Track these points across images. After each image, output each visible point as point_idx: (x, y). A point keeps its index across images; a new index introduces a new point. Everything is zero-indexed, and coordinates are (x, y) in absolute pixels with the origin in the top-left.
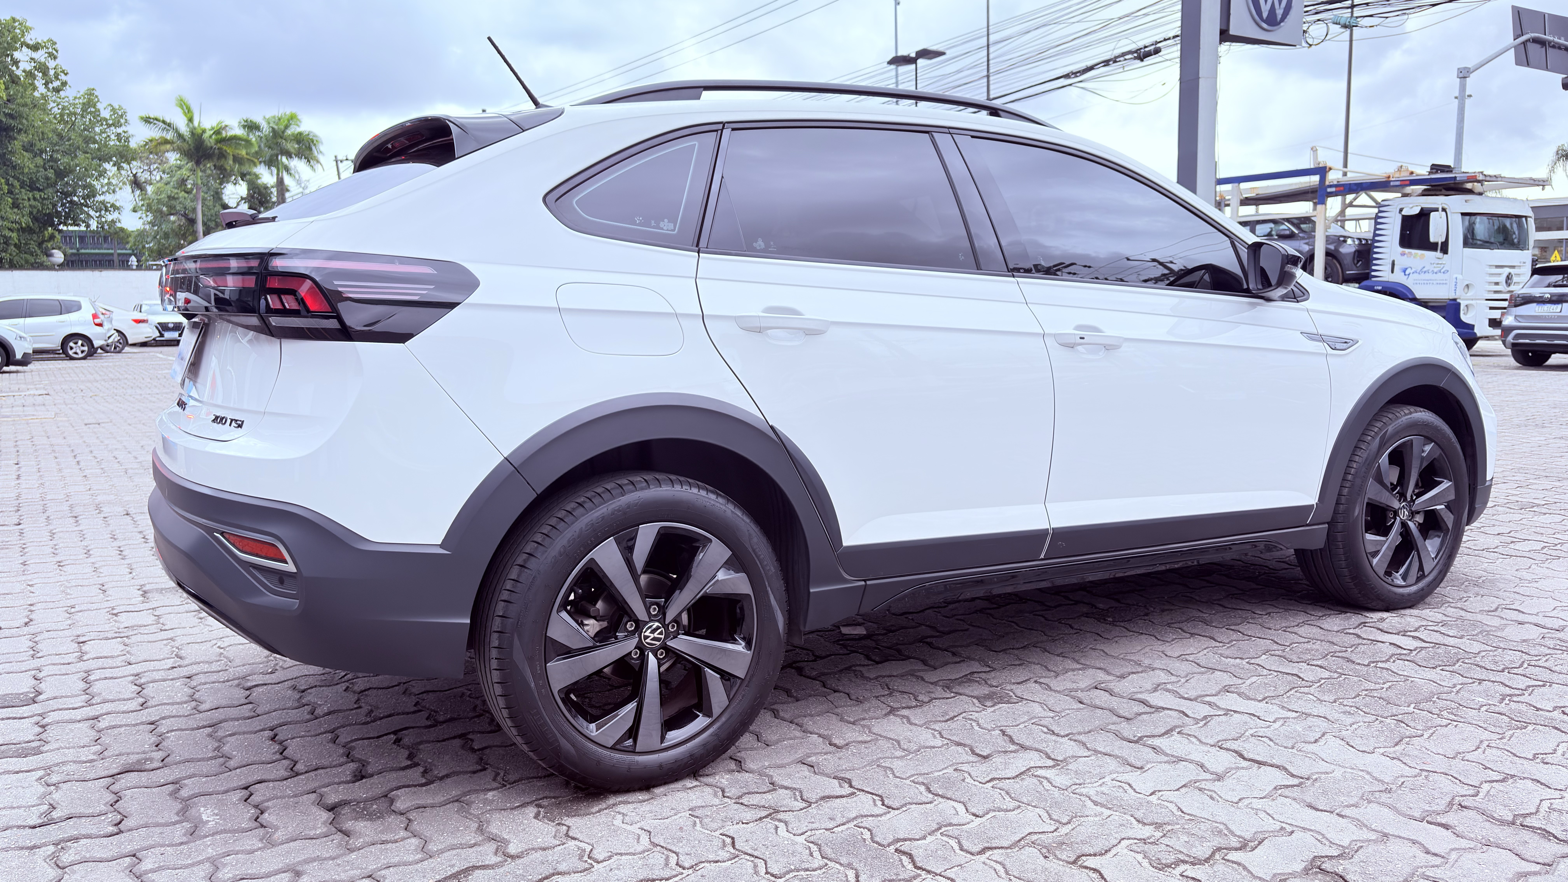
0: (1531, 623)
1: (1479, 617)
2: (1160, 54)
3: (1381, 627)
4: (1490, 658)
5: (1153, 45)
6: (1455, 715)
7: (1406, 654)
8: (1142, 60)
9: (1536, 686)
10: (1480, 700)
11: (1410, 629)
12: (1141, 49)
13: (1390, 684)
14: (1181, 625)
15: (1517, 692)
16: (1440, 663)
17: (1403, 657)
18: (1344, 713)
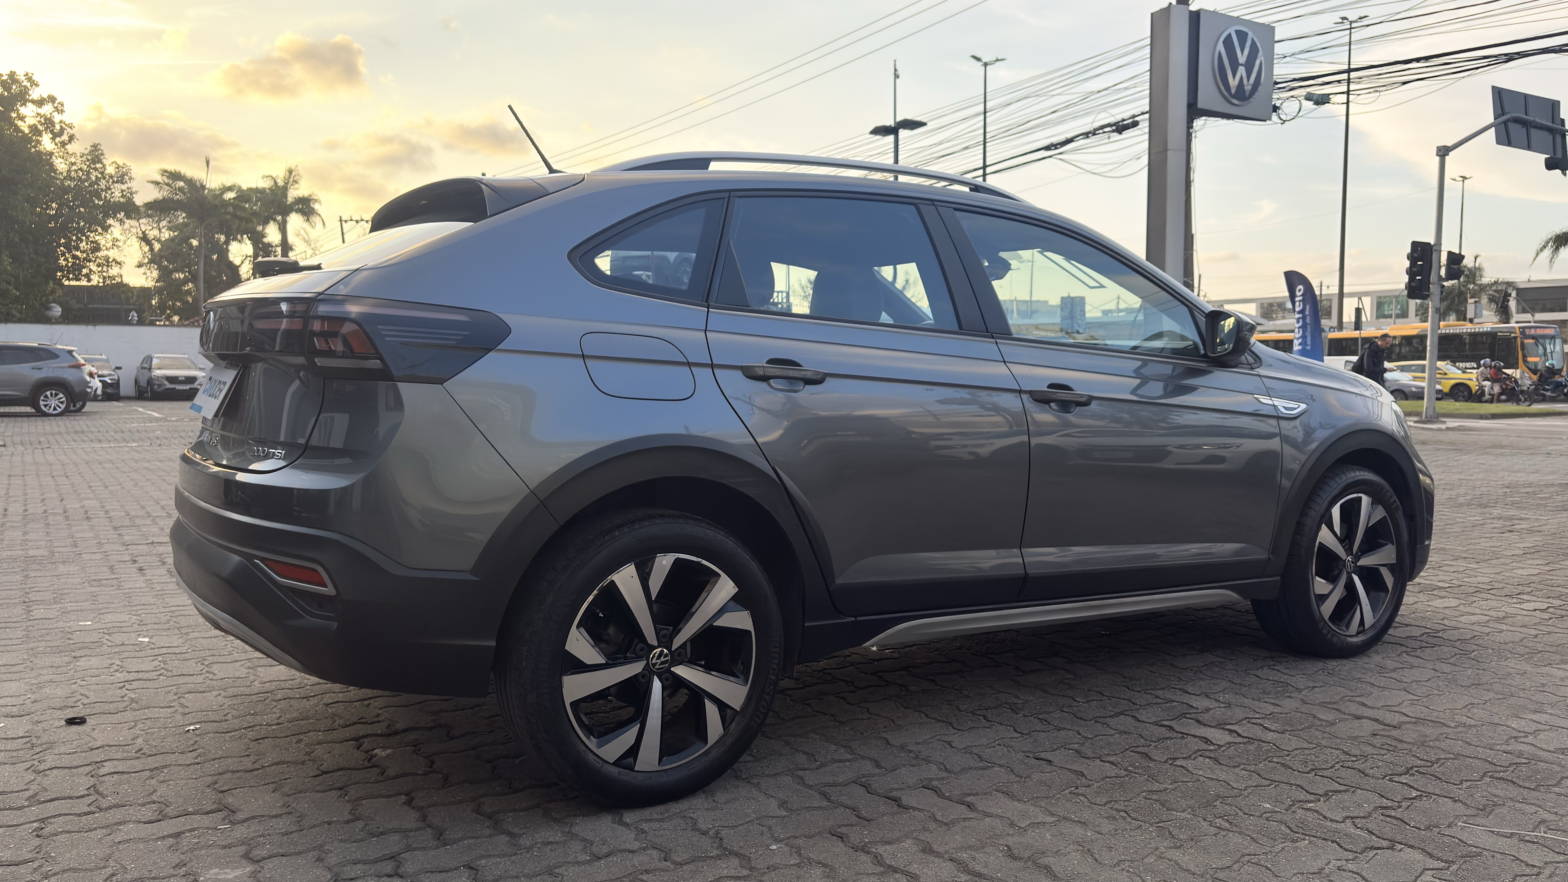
2: (1138, 127)
4: (1302, 757)
5: (1130, 118)
8: (1120, 133)
11: (1231, 722)
12: (1119, 122)
13: (1180, 784)
15: (1312, 798)
18: (1108, 818)
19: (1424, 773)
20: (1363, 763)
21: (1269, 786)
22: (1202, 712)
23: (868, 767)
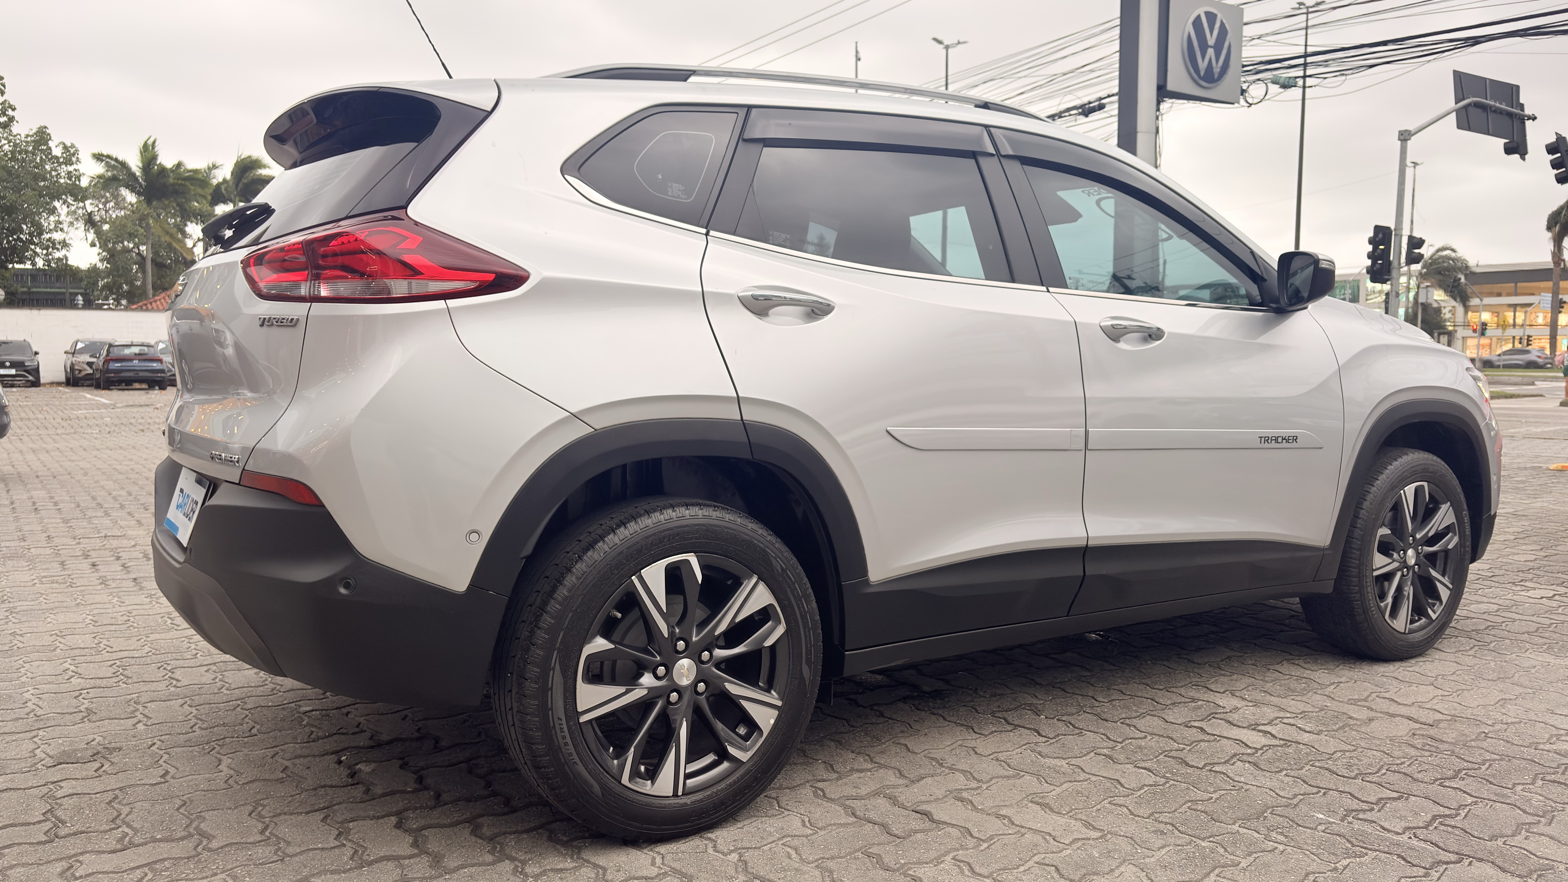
0: (1402, 716)
1: (1346, 708)
2: (1105, 110)
3: (1231, 719)
4: (1344, 760)
5: (1097, 101)
6: (1286, 837)
7: (1249, 754)
8: (1087, 116)
9: (1389, 799)
10: (1321, 816)
11: (1263, 722)
12: (1086, 104)
13: (1224, 792)
14: (1005, 714)
15: (1365, 806)
16: (1286, 766)
17: (1245, 757)
18: (1155, 832)
19: (1474, 777)
20: (1409, 766)
21: (1317, 793)
22: (1230, 711)
23: (891, 778)
